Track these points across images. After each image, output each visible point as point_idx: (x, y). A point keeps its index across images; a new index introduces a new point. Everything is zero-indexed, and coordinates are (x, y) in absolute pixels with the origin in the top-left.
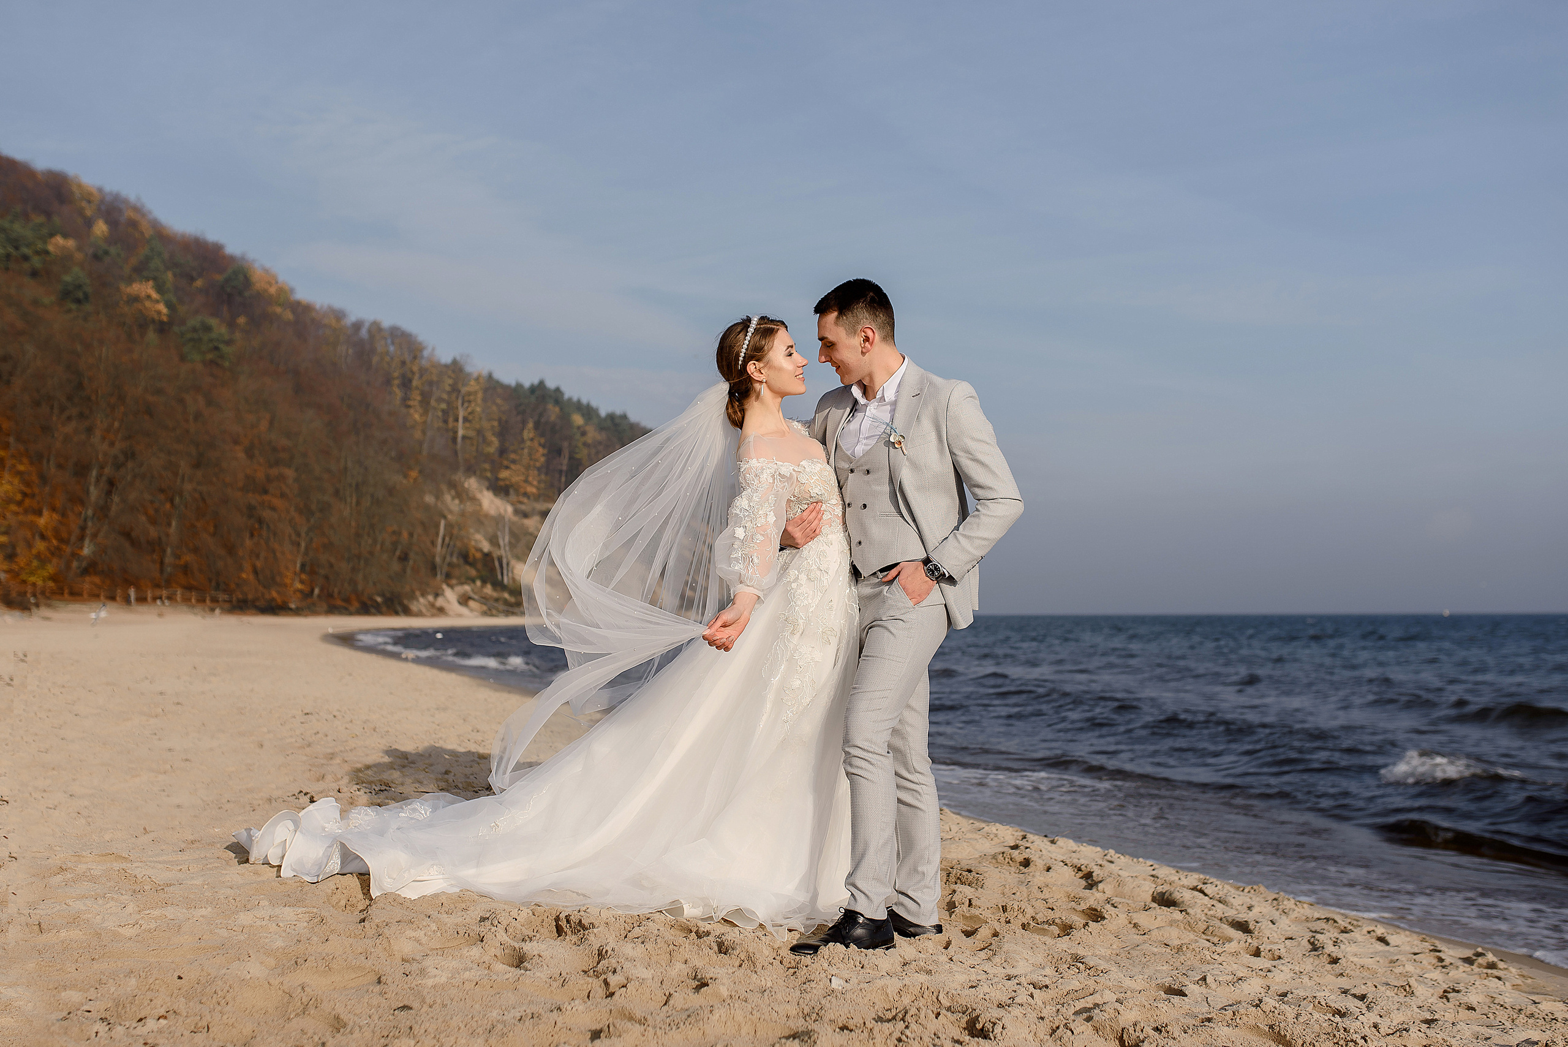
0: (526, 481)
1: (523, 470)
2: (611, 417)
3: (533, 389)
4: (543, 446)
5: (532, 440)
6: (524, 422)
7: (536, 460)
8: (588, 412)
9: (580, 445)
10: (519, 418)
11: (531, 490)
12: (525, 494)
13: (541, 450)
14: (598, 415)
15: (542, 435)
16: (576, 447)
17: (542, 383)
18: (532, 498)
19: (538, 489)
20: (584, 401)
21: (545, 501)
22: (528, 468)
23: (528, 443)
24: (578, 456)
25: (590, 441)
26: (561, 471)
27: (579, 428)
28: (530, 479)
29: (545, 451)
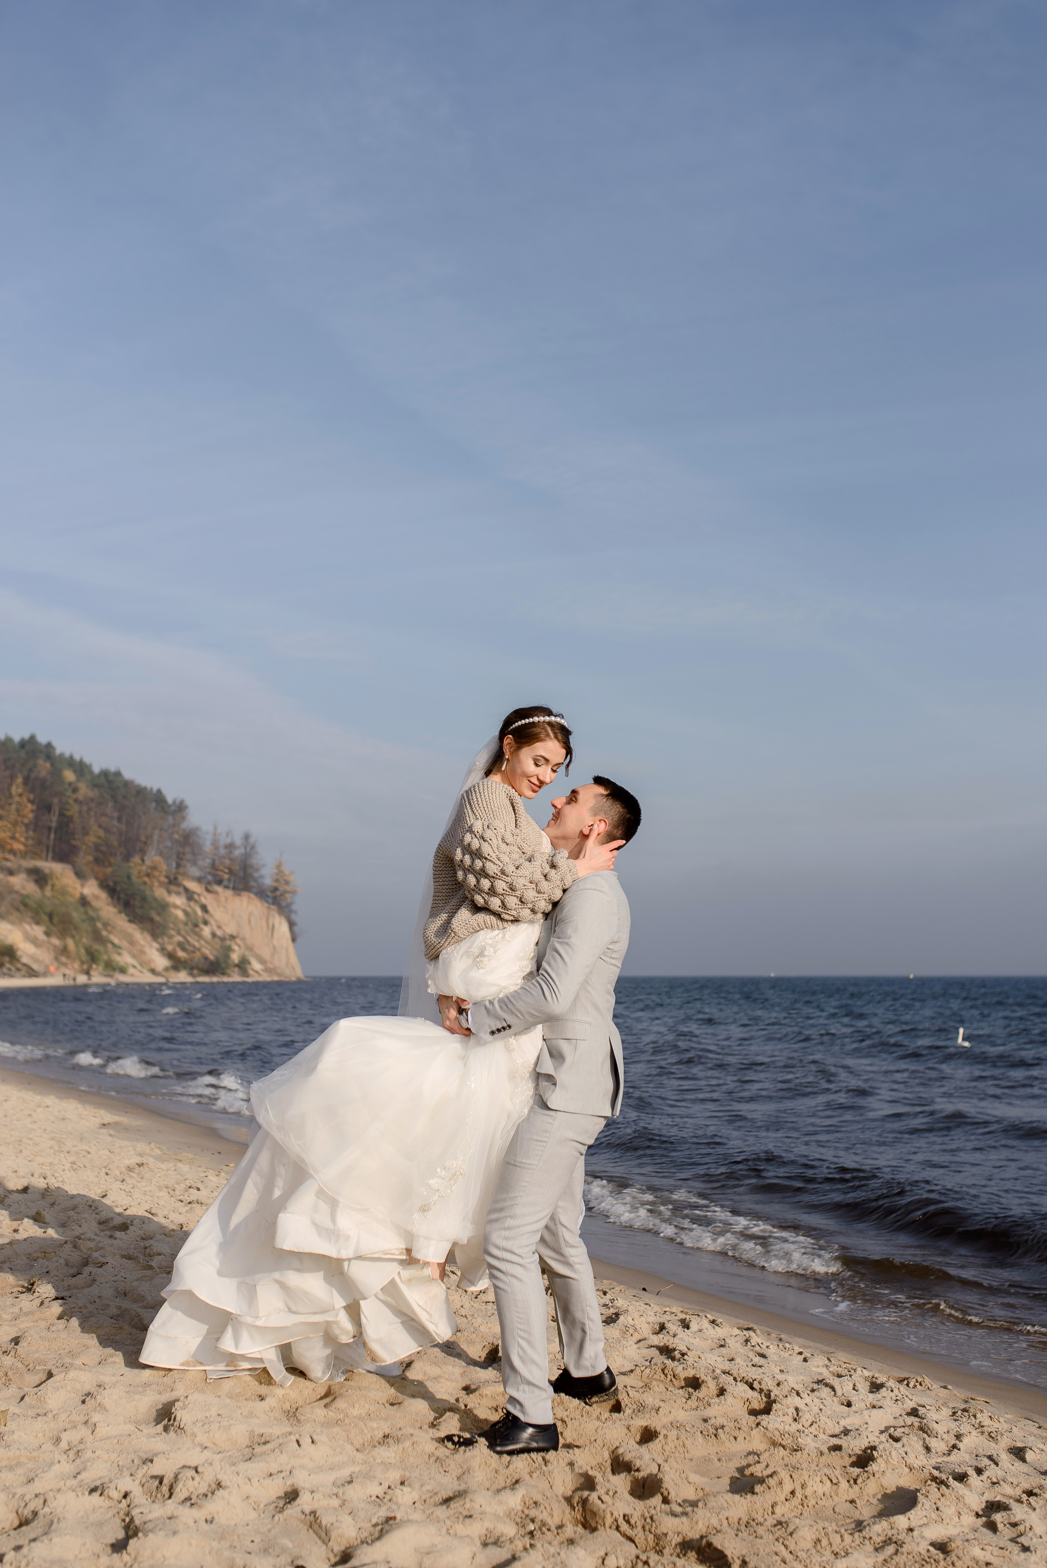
0: (13, 838)
1: (9, 826)
2: (105, 774)
3: (23, 744)
4: (32, 802)
5: (20, 795)
6: (13, 777)
7: (24, 816)
8: (81, 768)
9: (71, 801)
10: (7, 773)
11: (17, 846)
12: (12, 852)
13: (30, 806)
14: (91, 772)
15: (32, 791)
16: (67, 803)
17: (33, 738)
18: (18, 855)
19: (25, 845)
20: (77, 757)
21: (32, 858)
22: (15, 824)
23: (17, 799)
24: (69, 813)
25: (81, 797)
26: (50, 828)
27: (70, 784)
28: (17, 835)
29: (34, 808)
